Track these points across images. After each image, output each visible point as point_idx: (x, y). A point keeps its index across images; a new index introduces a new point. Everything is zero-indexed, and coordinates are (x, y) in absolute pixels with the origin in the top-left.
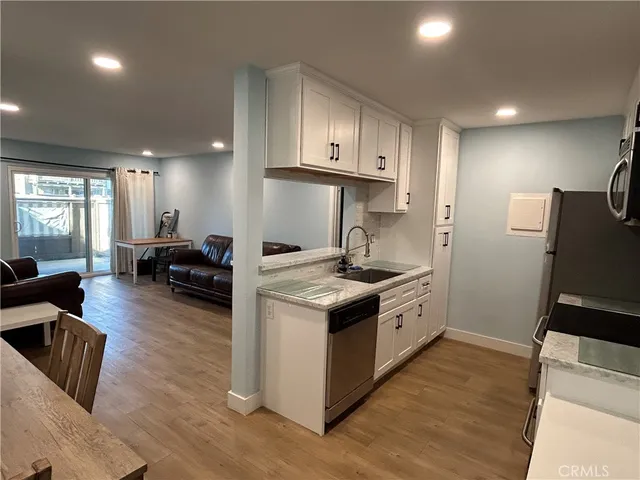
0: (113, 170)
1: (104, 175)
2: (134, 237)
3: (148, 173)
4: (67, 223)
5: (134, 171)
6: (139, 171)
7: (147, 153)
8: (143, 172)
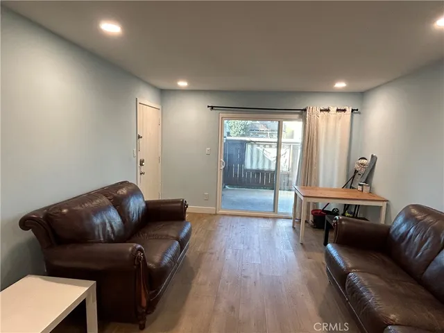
0: (305, 110)
1: (297, 116)
2: (321, 185)
3: (344, 110)
4: (287, 163)
5: (328, 110)
6: (333, 110)
7: (340, 85)
8: (338, 110)
